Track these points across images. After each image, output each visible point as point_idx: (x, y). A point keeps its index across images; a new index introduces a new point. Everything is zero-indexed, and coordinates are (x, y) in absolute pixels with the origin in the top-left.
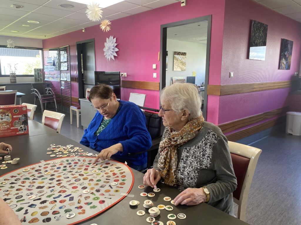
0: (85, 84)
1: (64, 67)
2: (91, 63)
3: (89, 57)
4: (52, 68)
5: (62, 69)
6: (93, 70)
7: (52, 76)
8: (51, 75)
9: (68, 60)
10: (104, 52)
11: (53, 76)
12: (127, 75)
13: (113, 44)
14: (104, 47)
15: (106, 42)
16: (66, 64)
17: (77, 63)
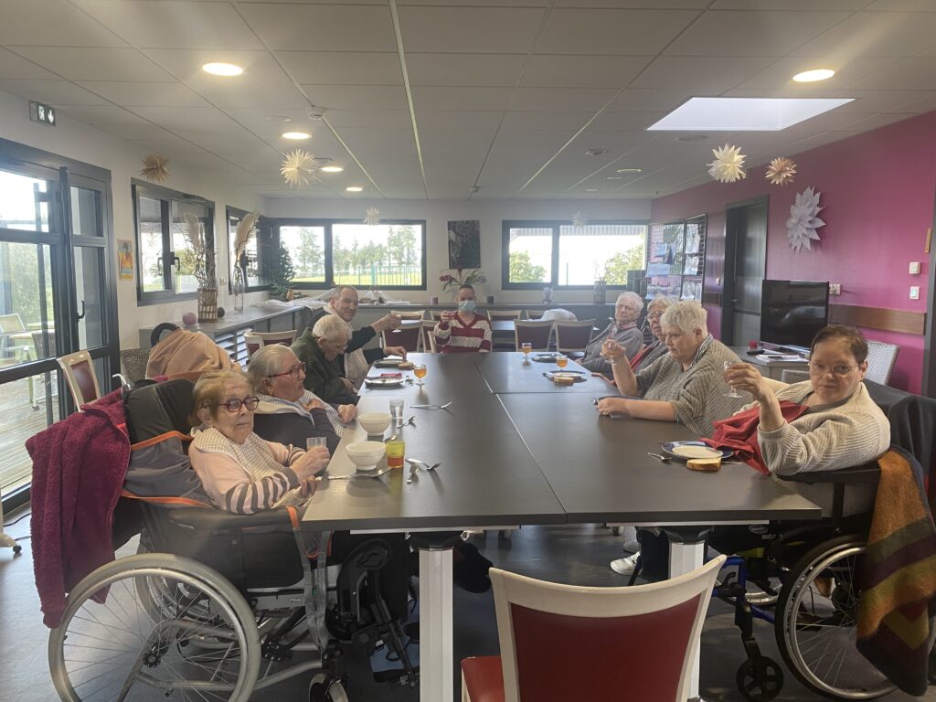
0: (736, 311)
1: (692, 267)
2: (757, 257)
3: (750, 240)
4: (664, 269)
5: (687, 272)
6: (759, 276)
7: (662, 289)
8: (662, 286)
9: (700, 250)
10: (788, 229)
11: (665, 288)
12: (842, 291)
13: (811, 209)
14: (789, 216)
15: (794, 203)
16: (696, 260)
17: (723, 257)
